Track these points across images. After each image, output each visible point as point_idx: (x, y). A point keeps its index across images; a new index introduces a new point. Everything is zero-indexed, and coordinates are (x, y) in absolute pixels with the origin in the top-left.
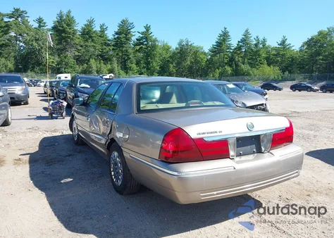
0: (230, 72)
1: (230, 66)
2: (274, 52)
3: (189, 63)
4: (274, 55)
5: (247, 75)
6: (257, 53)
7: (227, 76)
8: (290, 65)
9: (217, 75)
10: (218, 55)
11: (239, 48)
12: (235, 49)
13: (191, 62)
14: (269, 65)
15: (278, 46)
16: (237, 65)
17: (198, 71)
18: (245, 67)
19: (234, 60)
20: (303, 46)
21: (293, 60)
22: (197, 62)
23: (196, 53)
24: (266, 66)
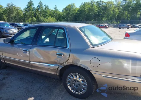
0: (35, 20)
1: (35, 17)
2: (52, 12)
3: (14, 15)
4: (53, 13)
5: (43, 21)
6: (46, 12)
7: (34, 22)
8: (59, 18)
9: (30, 21)
10: (28, 12)
11: (38, 9)
12: (36, 10)
13: (16, 15)
14: (51, 17)
15: (54, 9)
16: (38, 17)
17: (19, 19)
18: (42, 18)
19: (36, 14)
20: (63, 10)
21: (60, 15)
22: (18, 15)
23: (17, 10)
24: (50, 17)
